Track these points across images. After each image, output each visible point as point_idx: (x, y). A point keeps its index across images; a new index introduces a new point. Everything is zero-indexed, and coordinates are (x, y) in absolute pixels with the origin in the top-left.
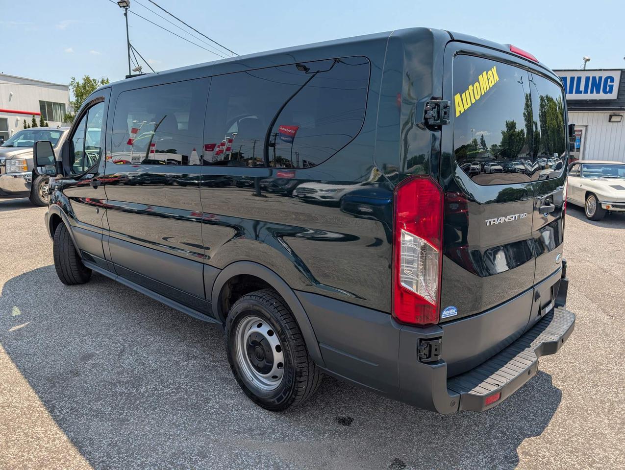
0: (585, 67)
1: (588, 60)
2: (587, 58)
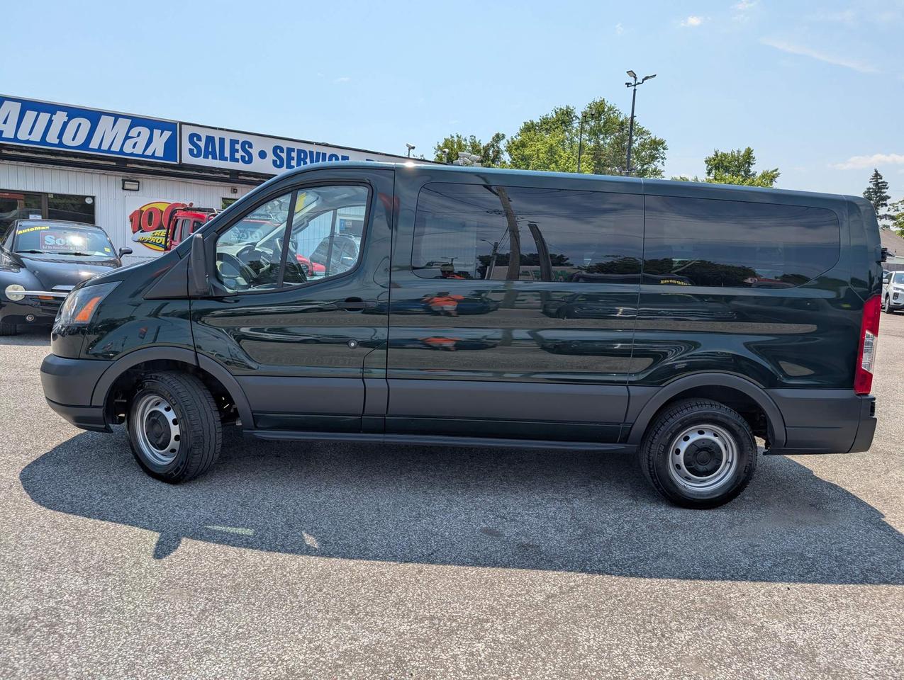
0: (409, 155)
1: (414, 148)
2: (412, 146)
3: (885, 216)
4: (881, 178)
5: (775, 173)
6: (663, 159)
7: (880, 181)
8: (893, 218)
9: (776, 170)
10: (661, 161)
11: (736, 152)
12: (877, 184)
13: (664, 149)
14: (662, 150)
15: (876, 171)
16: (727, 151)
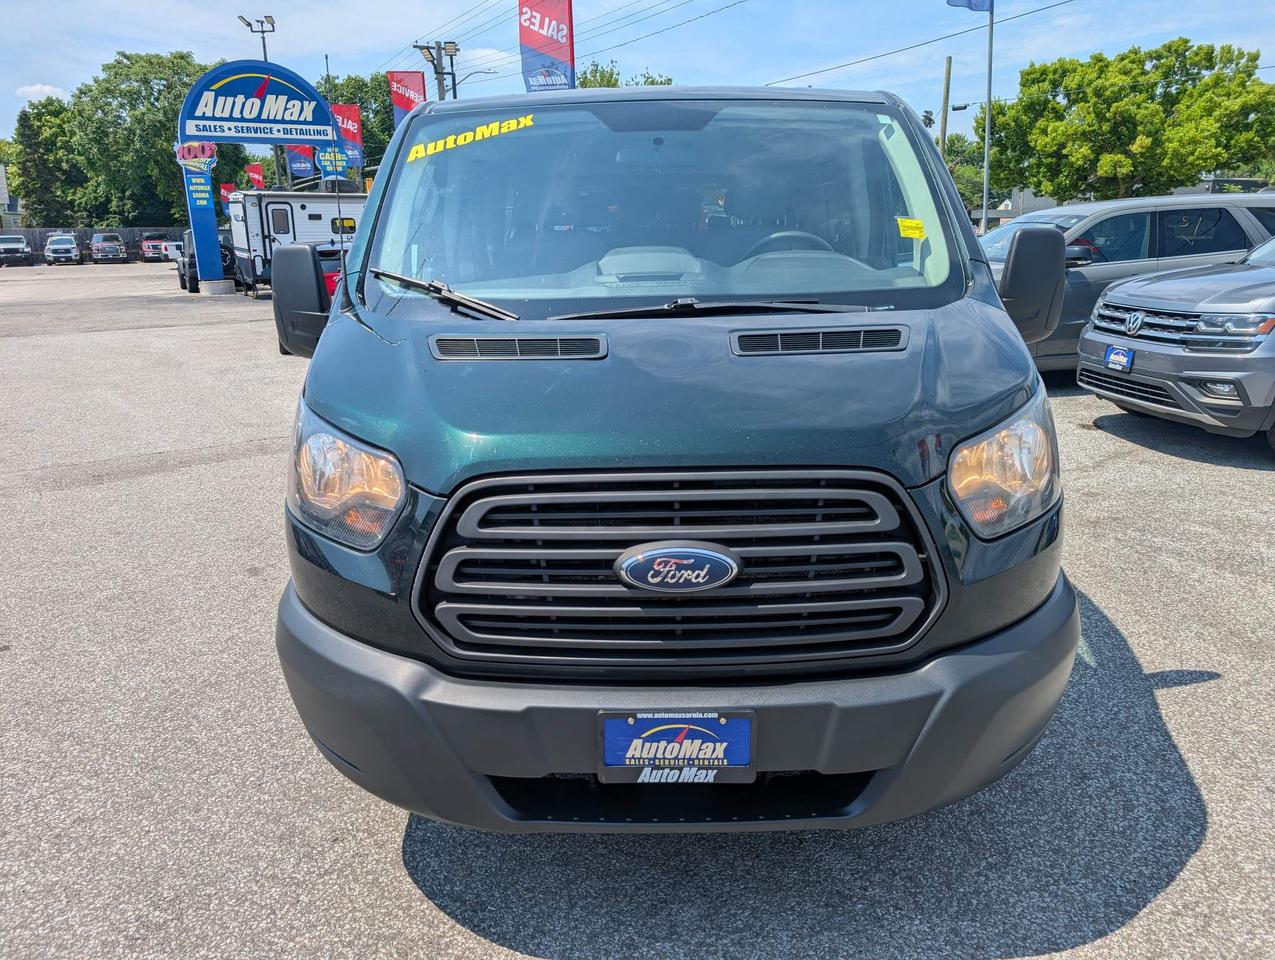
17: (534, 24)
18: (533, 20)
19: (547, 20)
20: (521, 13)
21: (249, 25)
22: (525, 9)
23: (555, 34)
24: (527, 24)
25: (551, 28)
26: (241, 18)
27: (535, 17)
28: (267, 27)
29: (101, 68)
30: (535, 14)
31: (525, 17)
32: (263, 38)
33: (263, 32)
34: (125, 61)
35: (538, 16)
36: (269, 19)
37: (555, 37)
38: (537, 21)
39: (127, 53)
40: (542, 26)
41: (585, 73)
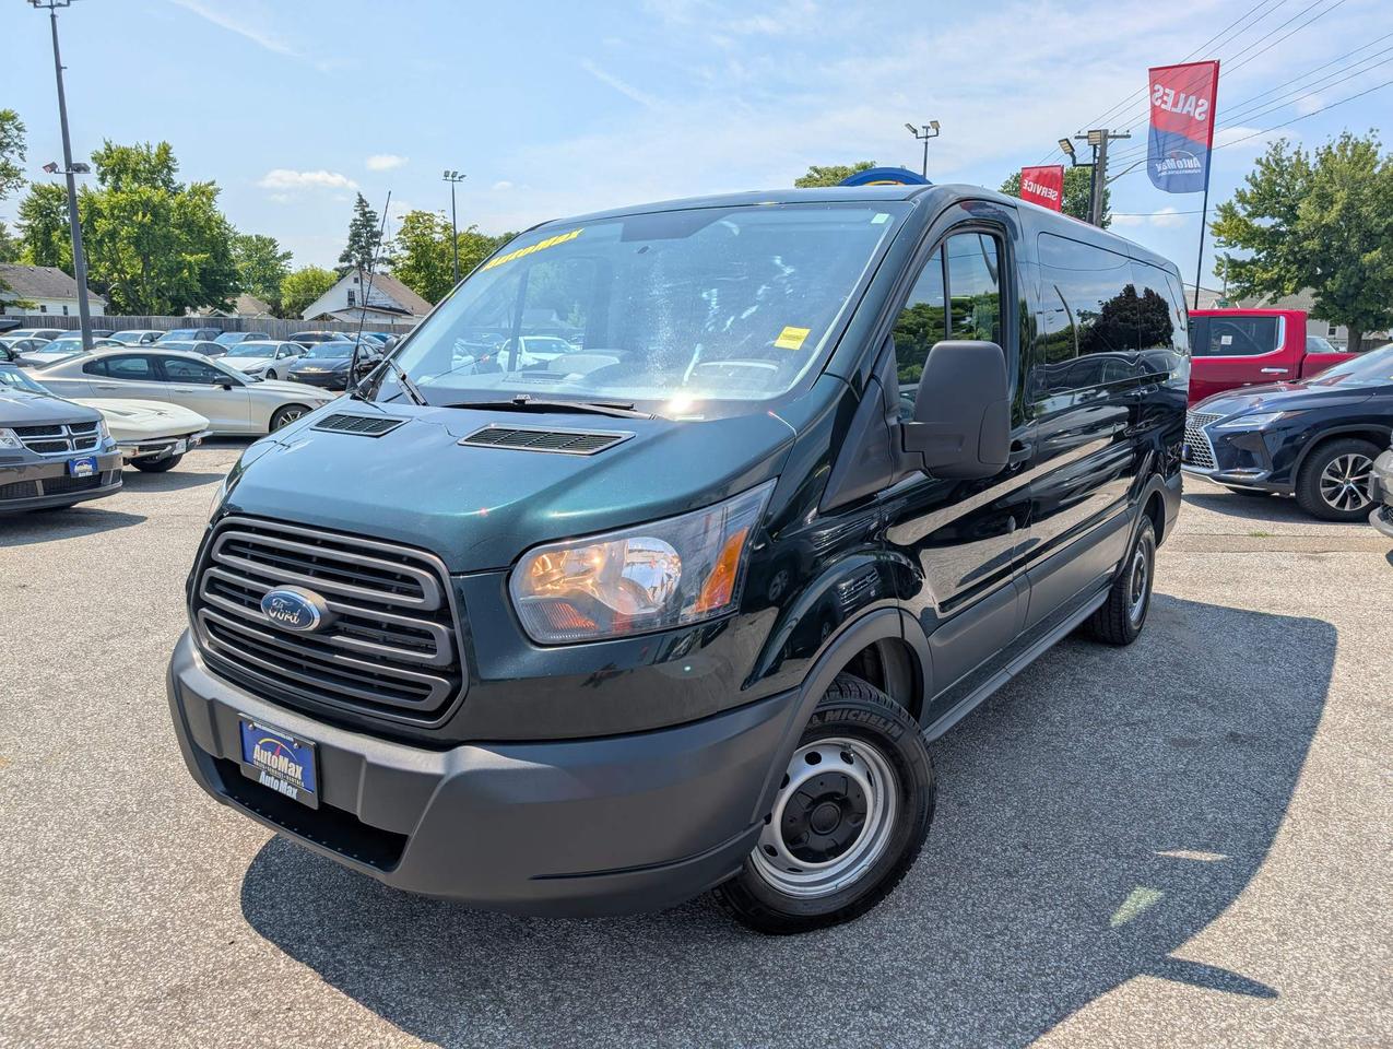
3: (382, 260)
4: (368, 206)
5: (211, 187)
6: (20, 147)
7: (367, 209)
8: (391, 262)
9: (213, 183)
10: (17, 152)
11: (144, 148)
12: (364, 214)
13: (19, 129)
14: (15, 132)
15: (360, 195)
16: (128, 144)
17: (1165, 102)
18: (1165, 98)
19: (1183, 96)
20: (1153, 92)
21: (915, 131)
22: (1157, 87)
23: (1192, 109)
24: (1158, 103)
25: (1189, 103)
26: (909, 126)
27: (1168, 95)
28: (932, 132)
29: (794, 182)
30: (1167, 91)
31: (1157, 95)
32: (926, 143)
33: (927, 137)
34: (816, 175)
35: (1172, 93)
36: (935, 125)
37: (1192, 114)
38: (1170, 100)
39: (819, 167)
40: (1175, 104)
41: (1329, 148)
